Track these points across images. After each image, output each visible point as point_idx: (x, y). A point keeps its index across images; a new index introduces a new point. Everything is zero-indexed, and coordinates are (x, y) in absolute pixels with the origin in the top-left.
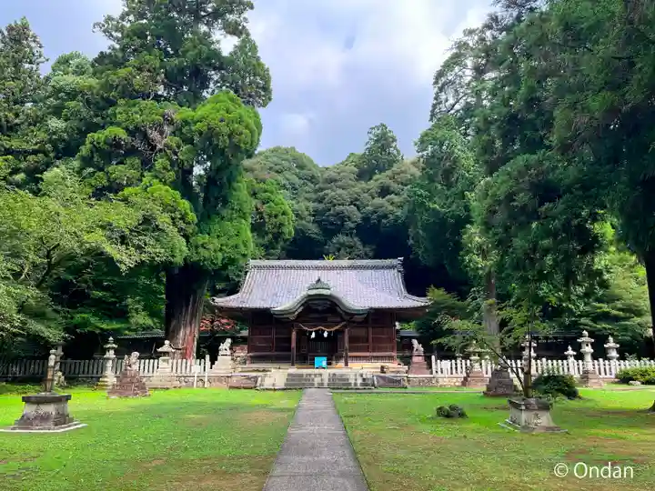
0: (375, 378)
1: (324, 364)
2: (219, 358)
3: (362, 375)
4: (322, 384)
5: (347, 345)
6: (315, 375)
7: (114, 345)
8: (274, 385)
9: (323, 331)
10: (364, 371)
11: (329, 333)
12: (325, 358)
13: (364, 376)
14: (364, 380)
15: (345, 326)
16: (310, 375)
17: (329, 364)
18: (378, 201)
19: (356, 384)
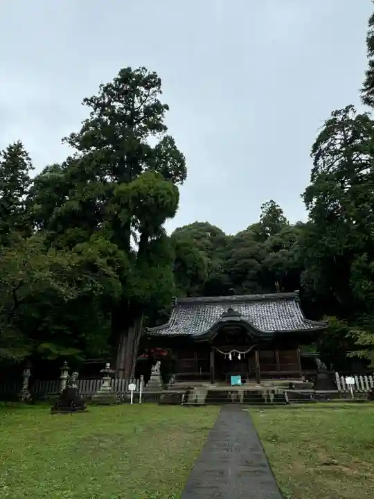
0: (286, 394)
1: (239, 382)
2: (151, 377)
3: (273, 392)
4: (239, 401)
5: (258, 365)
6: (232, 392)
7: (67, 368)
8: (196, 401)
9: (237, 355)
10: (275, 388)
11: (242, 355)
12: (240, 377)
13: (276, 393)
14: (275, 396)
15: (255, 349)
16: (227, 392)
17: (243, 382)
18: (273, 254)
19: (269, 400)
